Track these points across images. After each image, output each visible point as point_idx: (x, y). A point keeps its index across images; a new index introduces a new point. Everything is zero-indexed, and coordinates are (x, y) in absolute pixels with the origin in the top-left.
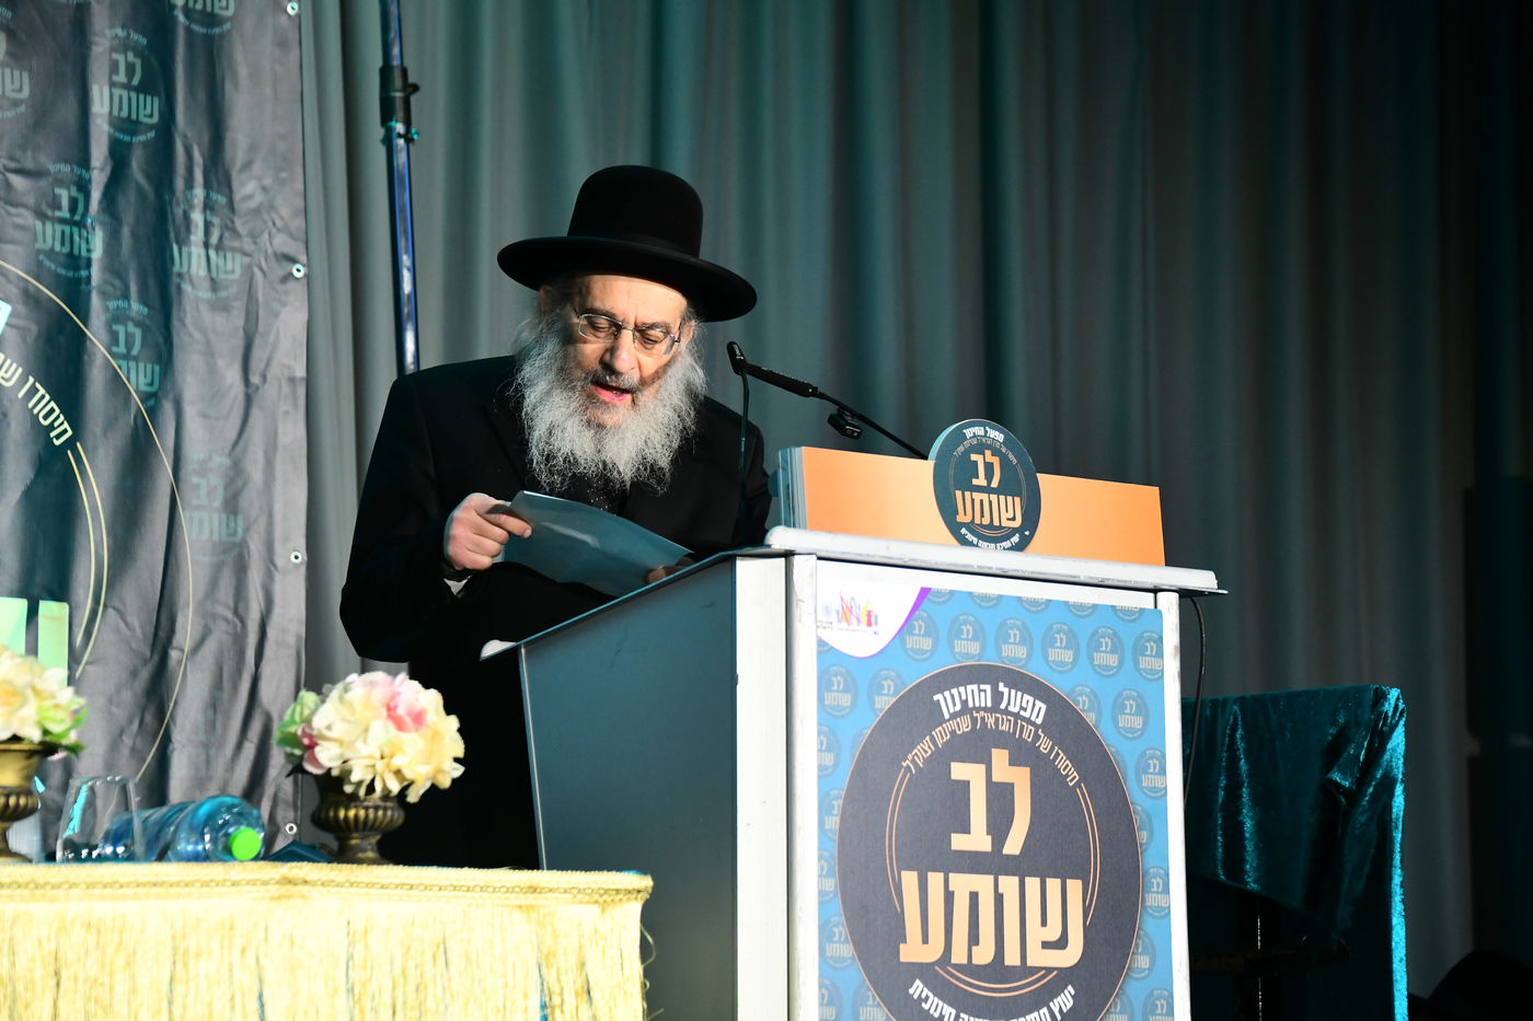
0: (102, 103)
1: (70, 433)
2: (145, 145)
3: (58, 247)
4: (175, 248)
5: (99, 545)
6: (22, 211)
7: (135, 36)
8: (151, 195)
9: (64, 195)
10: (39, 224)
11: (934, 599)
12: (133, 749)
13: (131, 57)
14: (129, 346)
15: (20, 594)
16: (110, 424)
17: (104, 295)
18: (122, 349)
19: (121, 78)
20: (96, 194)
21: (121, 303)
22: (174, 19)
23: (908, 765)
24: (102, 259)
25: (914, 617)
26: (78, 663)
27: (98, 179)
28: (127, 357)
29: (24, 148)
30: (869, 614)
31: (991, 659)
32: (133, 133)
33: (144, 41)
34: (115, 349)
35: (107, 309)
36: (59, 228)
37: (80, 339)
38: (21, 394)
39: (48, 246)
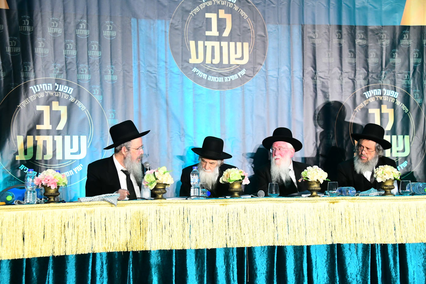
0: (412, 61)
1: (408, 110)
2: (419, 66)
3: (405, 83)
4: (424, 81)
5: (413, 126)
6: (400, 79)
7: (417, 50)
8: (420, 73)
9: (406, 76)
10: (402, 81)
12: (421, 156)
13: (417, 53)
14: (417, 96)
15: (402, 135)
16: (414, 109)
17: (413, 89)
18: (416, 97)
19: (415, 57)
20: (411, 75)
21: (415, 90)
22: (424, 46)
24: (412, 84)
26: (411, 144)
27: (411, 72)
28: (417, 98)
29: (400, 70)
32: (417, 65)
33: (419, 50)
34: (415, 97)
35: (413, 91)
36: (405, 81)
37: (409, 96)
38: (400, 106)
39: (403, 84)
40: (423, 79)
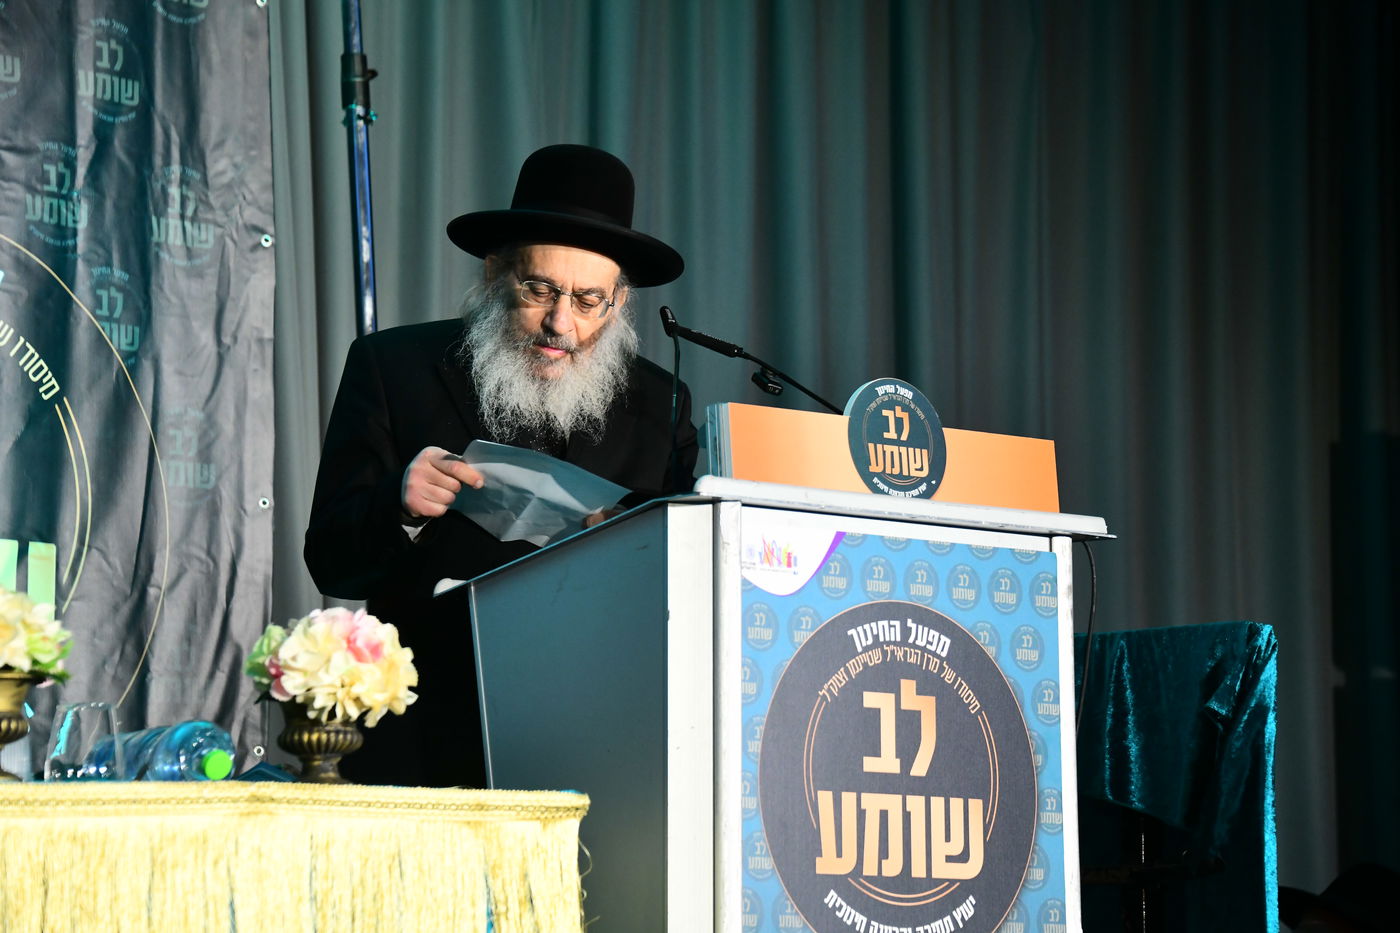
0: (87, 86)
1: (57, 388)
2: (126, 125)
3: (46, 218)
4: (154, 220)
6: (14, 185)
7: (117, 26)
8: (132, 171)
9: (52, 171)
10: (29, 197)
11: (850, 543)
12: (114, 678)
13: (113, 44)
14: (112, 308)
15: (12, 536)
16: (93, 382)
17: (89, 262)
18: (105, 312)
19: (105, 63)
20: (81, 171)
21: (104, 270)
22: (153, 10)
23: (824, 694)
24: (87, 229)
25: (831, 558)
26: (65, 598)
27: (83, 157)
28: (109, 319)
29: (15, 129)
30: (789, 556)
31: (900, 598)
32: (115, 115)
33: (125, 30)
34: (98, 312)
35: (91, 275)
36: (47, 201)
37: (66, 303)
38: (12, 353)
39: (37, 217)
40: (146, 208)
